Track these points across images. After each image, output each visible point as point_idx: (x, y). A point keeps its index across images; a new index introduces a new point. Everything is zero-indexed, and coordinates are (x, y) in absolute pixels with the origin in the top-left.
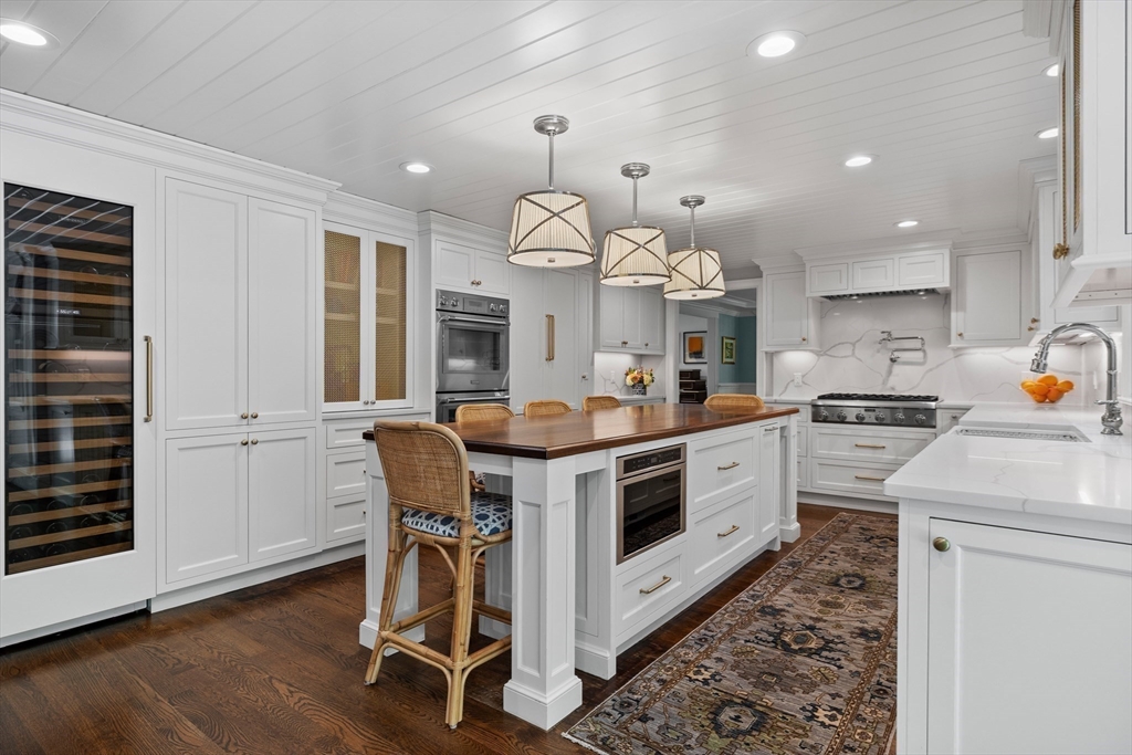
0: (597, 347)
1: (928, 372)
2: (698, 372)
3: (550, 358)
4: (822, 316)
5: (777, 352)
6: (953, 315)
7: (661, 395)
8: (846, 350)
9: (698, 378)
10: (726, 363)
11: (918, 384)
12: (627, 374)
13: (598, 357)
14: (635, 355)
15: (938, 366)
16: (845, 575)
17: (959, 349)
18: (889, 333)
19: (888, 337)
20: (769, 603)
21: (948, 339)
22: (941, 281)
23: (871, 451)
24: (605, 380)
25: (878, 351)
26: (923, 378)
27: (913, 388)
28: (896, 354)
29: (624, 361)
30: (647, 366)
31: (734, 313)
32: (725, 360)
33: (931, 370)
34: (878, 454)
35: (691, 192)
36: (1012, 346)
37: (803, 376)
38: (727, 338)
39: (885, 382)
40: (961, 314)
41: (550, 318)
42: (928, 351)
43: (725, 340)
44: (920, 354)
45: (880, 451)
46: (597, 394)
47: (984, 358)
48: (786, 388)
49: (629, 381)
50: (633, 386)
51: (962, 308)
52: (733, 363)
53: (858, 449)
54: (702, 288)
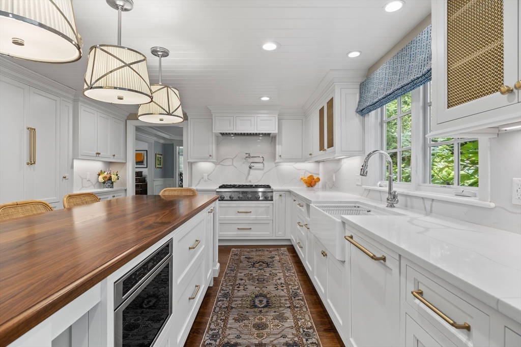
0: (76, 156)
1: (264, 173)
2: (141, 172)
3: (32, 162)
4: (218, 144)
5: (195, 162)
6: (277, 146)
7: (123, 188)
8: (229, 162)
9: (141, 176)
10: (158, 168)
11: (261, 180)
12: (99, 175)
13: (77, 163)
14: (105, 162)
15: (269, 171)
16: (256, 297)
17: (278, 162)
18: (249, 155)
19: (249, 156)
20: (226, 340)
21: (274, 158)
22: (273, 130)
23: (245, 214)
24: (82, 179)
25: (244, 163)
26: (262, 177)
27: (259, 181)
28: (252, 164)
29: (98, 166)
30: (114, 169)
31: (162, 141)
32: (157, 166)
33: (266, 172)
34: (248, 216)
35: (159, 44)
36: (296, 162)
37: (208, 176)
38: (158, 154)
39: (247, 179)
40: (280, 146)
41: (32, 131)
42: (265, 164)
43: (157, 156)
44: (262, 165)
45: (249, 214)
46: (76, 191)
47: (287, 167)
48: (199, 182)
49: (101, 179)
50: (104, 183)
51: (280, 144)
52: (161, 168)
53: (239, 214)
54: (169, 114)
